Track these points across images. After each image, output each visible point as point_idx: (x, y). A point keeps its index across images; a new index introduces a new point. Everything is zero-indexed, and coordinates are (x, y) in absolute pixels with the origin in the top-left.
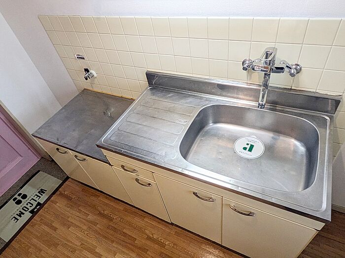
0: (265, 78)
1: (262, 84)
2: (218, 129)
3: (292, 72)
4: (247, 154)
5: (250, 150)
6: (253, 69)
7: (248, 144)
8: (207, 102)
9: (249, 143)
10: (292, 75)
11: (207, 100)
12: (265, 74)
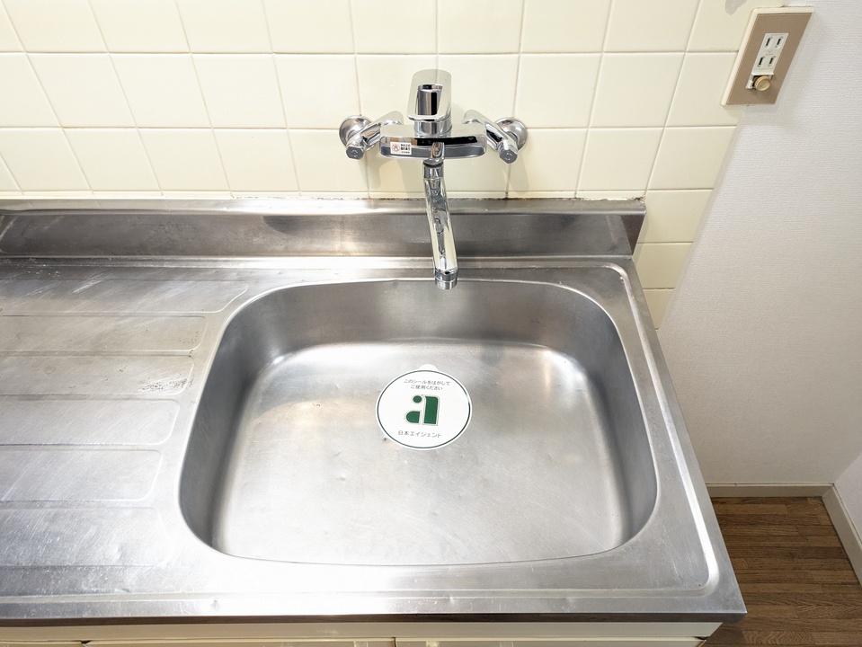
0: (426, 176)
1: (423, 195)
2: (305, 371)
3: (506, 148)
4: (423, 435)
5: (431, 417)
6: (386, 151)
7: (417, 399)
8: (246, 287)
9: (420, 393)
10: (509, 157)
11: (243, 278)
12: (427, 165)
